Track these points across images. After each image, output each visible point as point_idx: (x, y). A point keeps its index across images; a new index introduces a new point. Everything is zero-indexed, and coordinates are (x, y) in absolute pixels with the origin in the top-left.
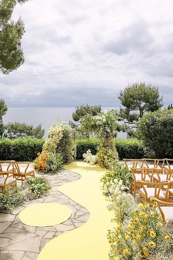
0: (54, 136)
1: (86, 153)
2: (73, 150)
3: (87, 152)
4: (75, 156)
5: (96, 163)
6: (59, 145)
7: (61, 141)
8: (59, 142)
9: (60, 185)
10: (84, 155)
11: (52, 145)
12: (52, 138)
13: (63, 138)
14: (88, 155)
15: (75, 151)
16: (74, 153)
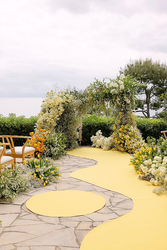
0: (52, 111)
1: (95, 135)
2: (78, 131)
3: (97, 133)
4: (80, 140)
5: (111, 148)
6: (59, 123)
7: (62, 117)
8: (59, 119)
9: (71, 172)
10: (93, 138)
11: (49, 123)
12: (49, 112)
13: (64, 113)
14: (98, 138)
15: (81, 132)
16: (78, 135)
